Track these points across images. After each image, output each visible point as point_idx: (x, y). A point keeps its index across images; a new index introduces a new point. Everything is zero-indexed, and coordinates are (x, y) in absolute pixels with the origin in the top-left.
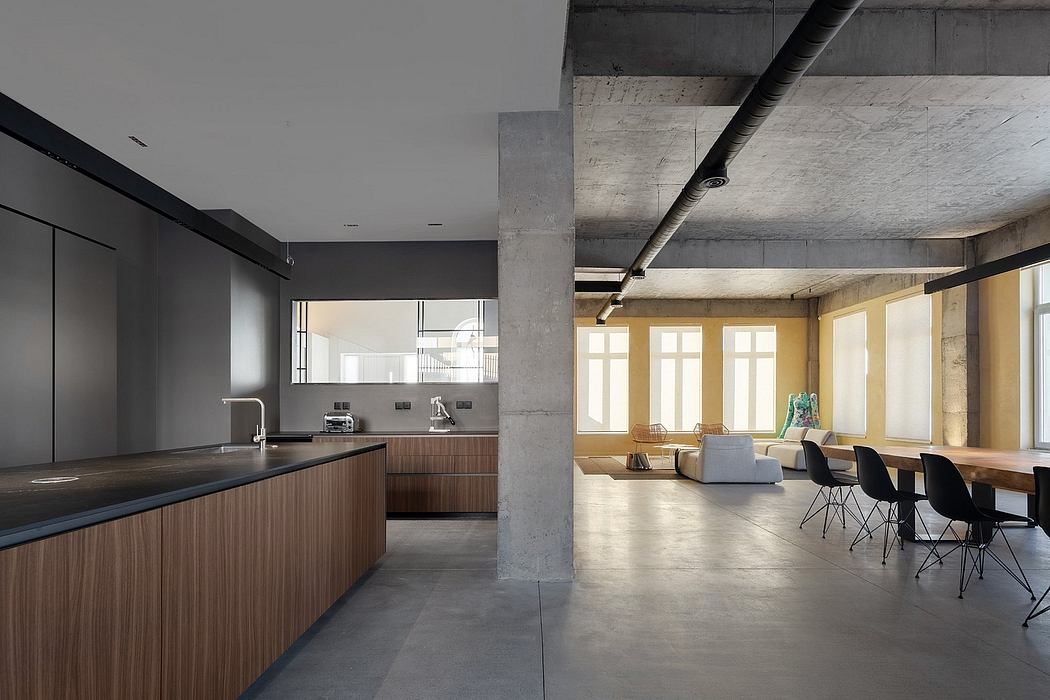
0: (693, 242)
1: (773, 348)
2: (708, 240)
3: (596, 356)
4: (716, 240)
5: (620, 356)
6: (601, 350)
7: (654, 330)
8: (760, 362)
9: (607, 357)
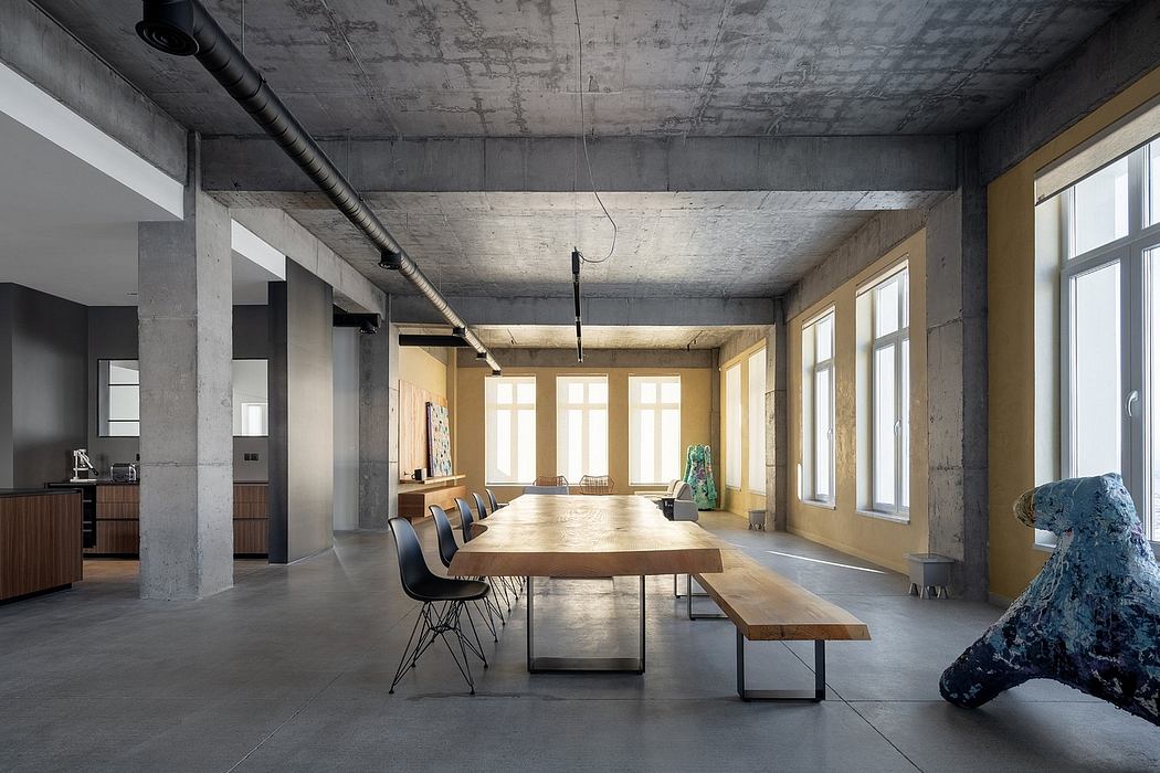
0: (522, 299)
1: (678, 400)
2: (536, 298)
3: (504, 407)
4: (543, 297)
5: (527, 407)
6: (510, 401)
7: (560, 380)
8: (665, 413)
9: (515, 408)
